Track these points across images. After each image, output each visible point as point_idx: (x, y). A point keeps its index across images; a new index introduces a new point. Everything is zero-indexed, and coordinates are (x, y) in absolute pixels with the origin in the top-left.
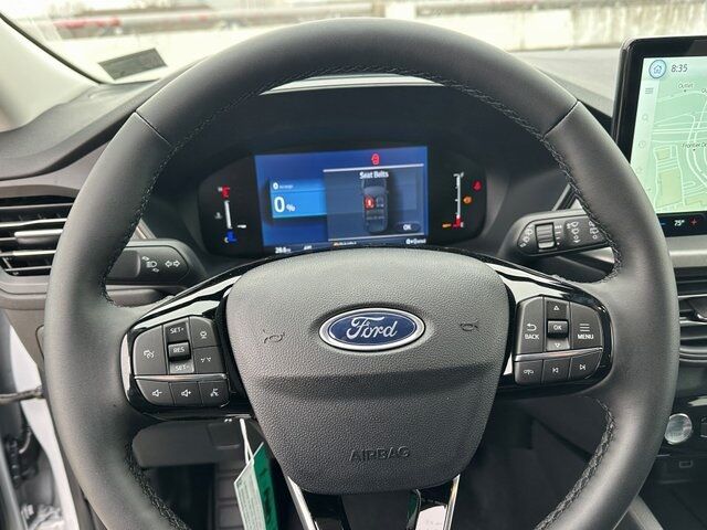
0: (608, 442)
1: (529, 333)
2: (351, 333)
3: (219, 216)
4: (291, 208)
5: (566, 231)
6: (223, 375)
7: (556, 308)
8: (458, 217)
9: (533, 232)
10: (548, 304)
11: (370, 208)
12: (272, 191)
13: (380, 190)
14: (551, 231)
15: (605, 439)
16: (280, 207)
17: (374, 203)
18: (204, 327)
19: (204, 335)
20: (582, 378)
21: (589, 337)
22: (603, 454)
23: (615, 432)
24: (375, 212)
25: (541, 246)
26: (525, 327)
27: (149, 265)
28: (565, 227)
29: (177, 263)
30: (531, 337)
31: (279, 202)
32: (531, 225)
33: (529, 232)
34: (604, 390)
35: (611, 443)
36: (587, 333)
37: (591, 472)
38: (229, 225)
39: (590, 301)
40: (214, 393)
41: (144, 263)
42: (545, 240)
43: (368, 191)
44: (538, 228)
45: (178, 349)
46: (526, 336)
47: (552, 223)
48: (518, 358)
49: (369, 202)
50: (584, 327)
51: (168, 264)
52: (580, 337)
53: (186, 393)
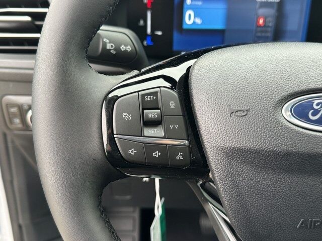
2: (313, 115)
3: (142, 23)
4: (198, 21)
6: (186, 142)
11: (260, 26)
12: (185, 6)
13: (271, 12)
16: (190, 19)
17: (265, 21)
18: (172, 99)
19: (172, 105)
24: (264, 29)
27: (108, 46)
29: (129, 48)
31: (190, 15)
38: (149, 30)
40: (180, 157)
41: (105, 44)
43: (262, 11)
45: (152, 114)
51: (123, 48)
53: (156, 154)
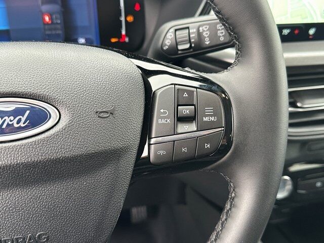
0: (230, 209)
1: (162, 118)
5: (199, 34)
7: (186, 95)
8: (124, 32)
9: (173, 36)
10: (179, 91)
11: (48, 24)
14: (187, 35)
15: (228, 206)
17: (51, 19)
20: (207, 155)
21: (212, 119)
22: (226, 219)
23: (236, 200)
24: (53, 26)
25: (180, 47)
26: (159, 112)
28: (198, 30)
30: (163, 121)
32: (172, 30)
33: (170, 35)
34: (227, 164)
35: (233, 209)
36: (211, 116)
37: (217, 236)
39: (214, 88)
42: (183, 42)
44: (178, 33)
46: (160, 121)
47: (188, 28)
48: (153, 141)
49: (47, 19)
50: (209, 110)
52: (206, 119)
